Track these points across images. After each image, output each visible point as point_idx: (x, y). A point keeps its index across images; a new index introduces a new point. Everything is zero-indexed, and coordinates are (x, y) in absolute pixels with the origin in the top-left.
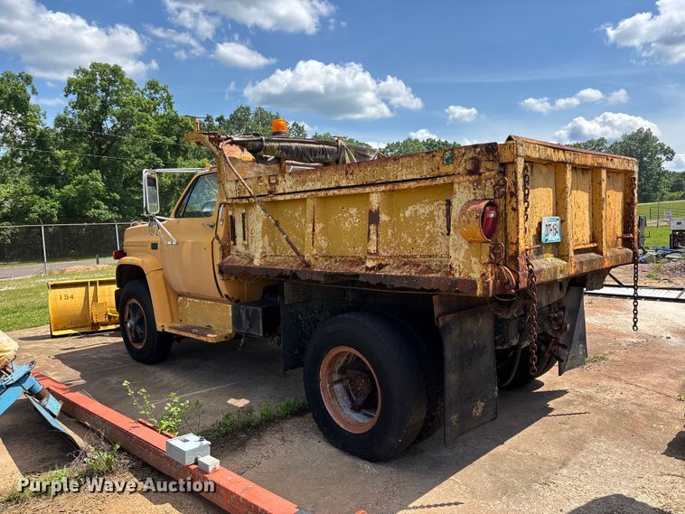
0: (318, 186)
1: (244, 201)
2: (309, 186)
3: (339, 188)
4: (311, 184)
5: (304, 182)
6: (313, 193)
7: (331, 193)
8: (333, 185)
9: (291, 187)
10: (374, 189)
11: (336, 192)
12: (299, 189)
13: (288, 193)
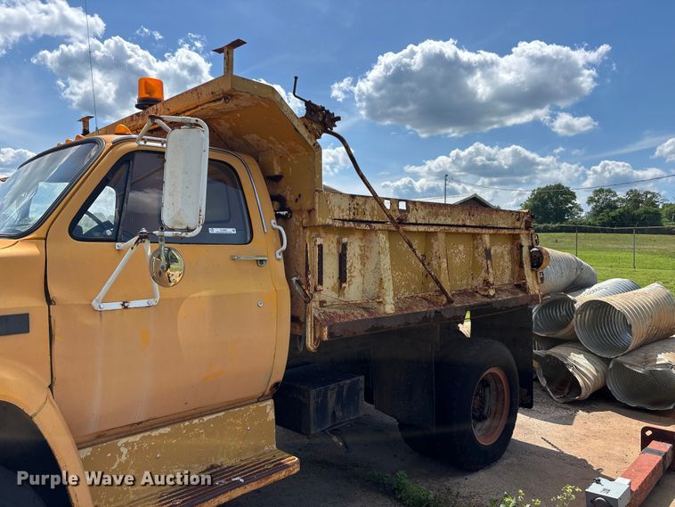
0: (449, 221)
1: (363, 226)
2: (441, 220)
3: (464, 226)
4: (443, 218)
5: (437, 215)
6: (446, 228)
7: (460, 230)
8: (460, 223)
9: (424, 218)
10: (487, 231)
11: (465, 229)
12: (432, 221)
13: (421, 224)
